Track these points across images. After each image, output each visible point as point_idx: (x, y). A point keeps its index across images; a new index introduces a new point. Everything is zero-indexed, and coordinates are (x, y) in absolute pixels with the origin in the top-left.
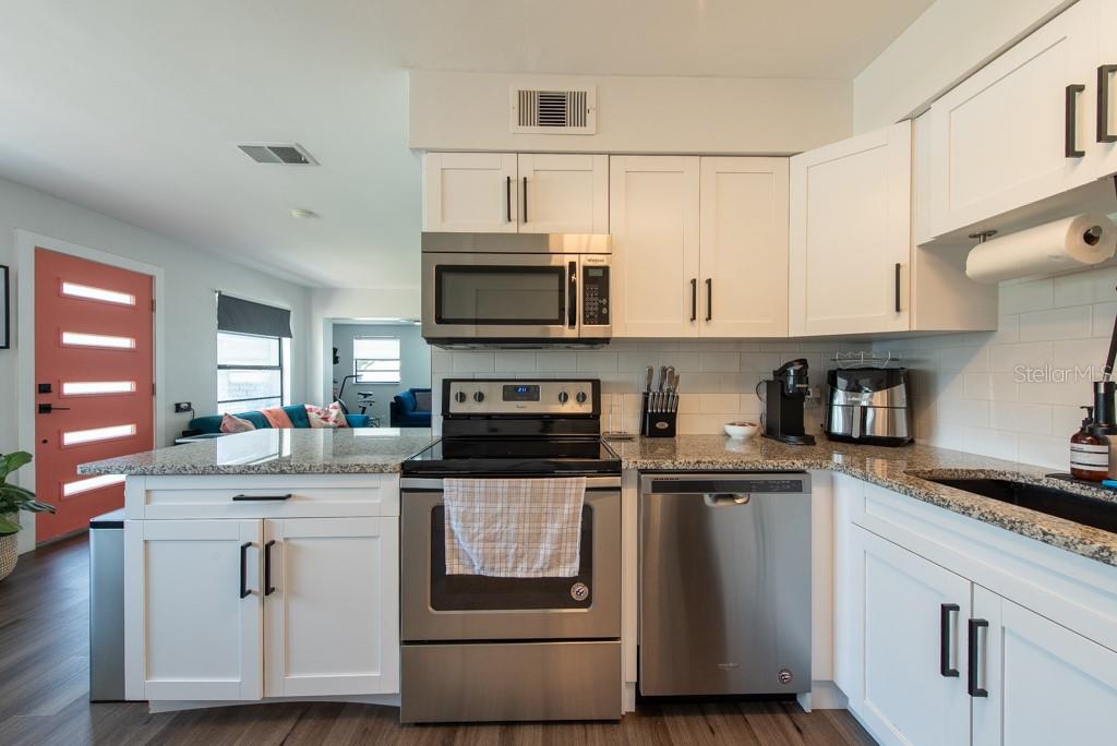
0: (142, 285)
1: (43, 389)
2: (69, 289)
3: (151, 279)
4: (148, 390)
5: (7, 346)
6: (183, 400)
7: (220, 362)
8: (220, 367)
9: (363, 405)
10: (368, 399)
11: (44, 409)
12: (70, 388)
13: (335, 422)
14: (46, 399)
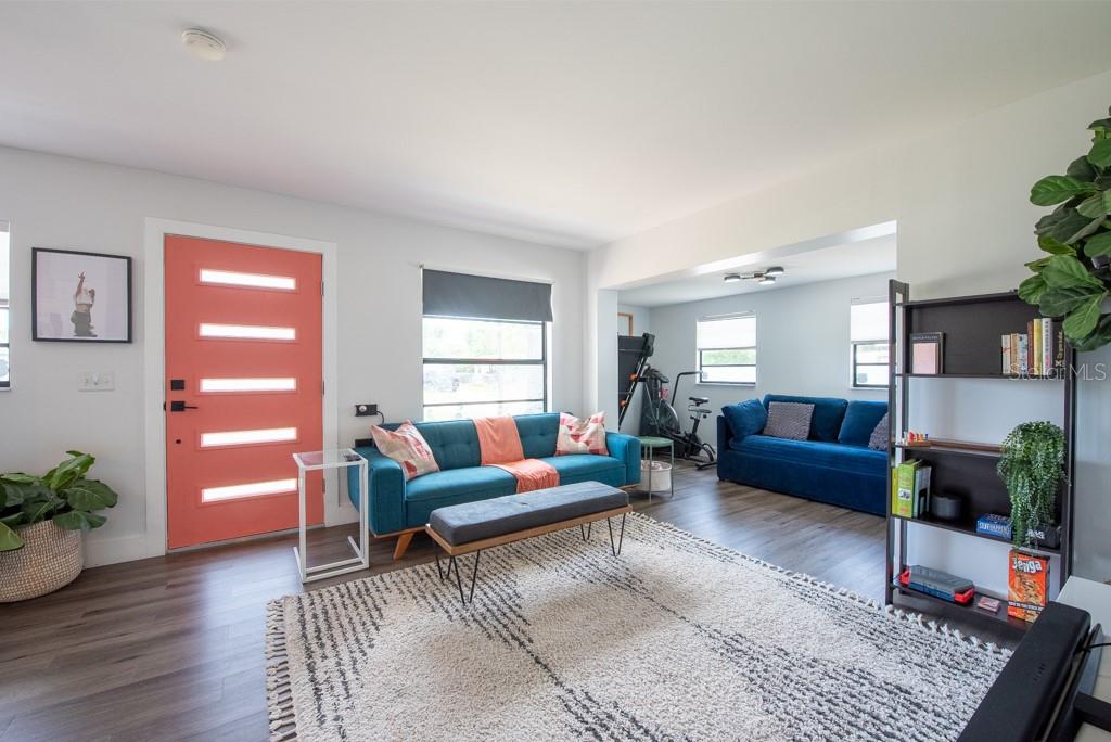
0: (307, 267)
1: (177, 385)
2: (208, 276)
3: (320, 257)
4: (312, 388)
5: (130, 340)
6: (365, 400)
7: (426, 355)
8: (426, 361)
9: (695, 415)
10: (702, 406)
11: (178, 407)
12: (209, 385)
13: (587, 443)
14: (179, 396)
